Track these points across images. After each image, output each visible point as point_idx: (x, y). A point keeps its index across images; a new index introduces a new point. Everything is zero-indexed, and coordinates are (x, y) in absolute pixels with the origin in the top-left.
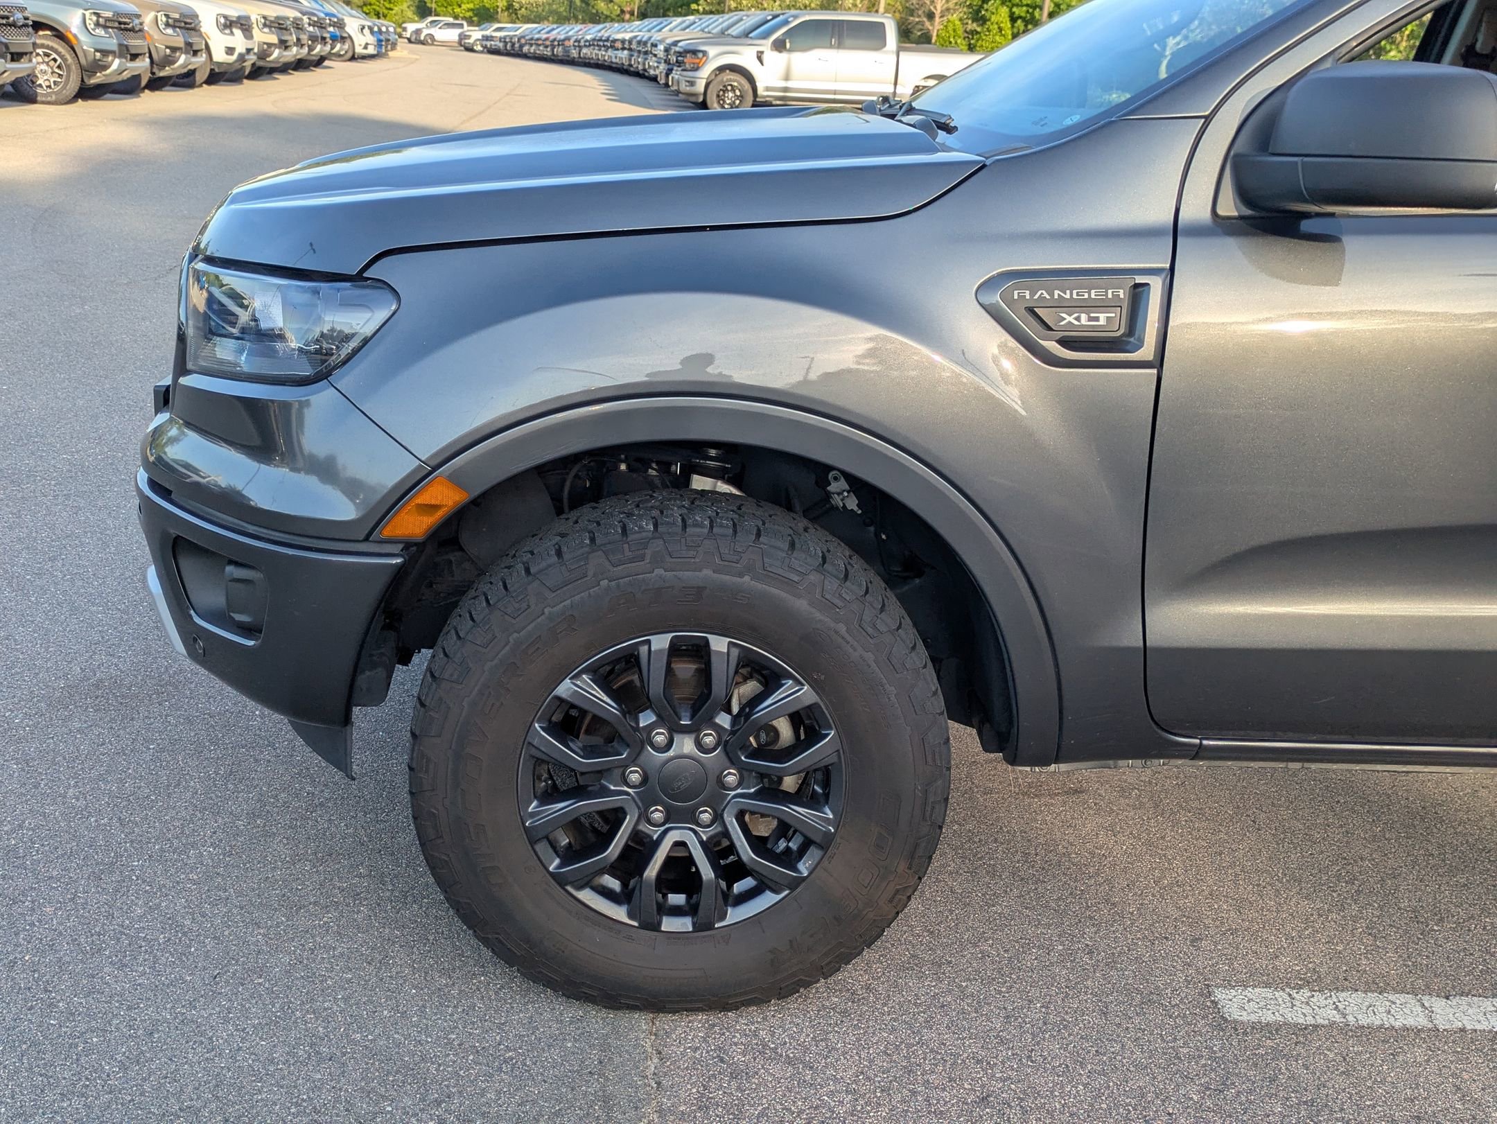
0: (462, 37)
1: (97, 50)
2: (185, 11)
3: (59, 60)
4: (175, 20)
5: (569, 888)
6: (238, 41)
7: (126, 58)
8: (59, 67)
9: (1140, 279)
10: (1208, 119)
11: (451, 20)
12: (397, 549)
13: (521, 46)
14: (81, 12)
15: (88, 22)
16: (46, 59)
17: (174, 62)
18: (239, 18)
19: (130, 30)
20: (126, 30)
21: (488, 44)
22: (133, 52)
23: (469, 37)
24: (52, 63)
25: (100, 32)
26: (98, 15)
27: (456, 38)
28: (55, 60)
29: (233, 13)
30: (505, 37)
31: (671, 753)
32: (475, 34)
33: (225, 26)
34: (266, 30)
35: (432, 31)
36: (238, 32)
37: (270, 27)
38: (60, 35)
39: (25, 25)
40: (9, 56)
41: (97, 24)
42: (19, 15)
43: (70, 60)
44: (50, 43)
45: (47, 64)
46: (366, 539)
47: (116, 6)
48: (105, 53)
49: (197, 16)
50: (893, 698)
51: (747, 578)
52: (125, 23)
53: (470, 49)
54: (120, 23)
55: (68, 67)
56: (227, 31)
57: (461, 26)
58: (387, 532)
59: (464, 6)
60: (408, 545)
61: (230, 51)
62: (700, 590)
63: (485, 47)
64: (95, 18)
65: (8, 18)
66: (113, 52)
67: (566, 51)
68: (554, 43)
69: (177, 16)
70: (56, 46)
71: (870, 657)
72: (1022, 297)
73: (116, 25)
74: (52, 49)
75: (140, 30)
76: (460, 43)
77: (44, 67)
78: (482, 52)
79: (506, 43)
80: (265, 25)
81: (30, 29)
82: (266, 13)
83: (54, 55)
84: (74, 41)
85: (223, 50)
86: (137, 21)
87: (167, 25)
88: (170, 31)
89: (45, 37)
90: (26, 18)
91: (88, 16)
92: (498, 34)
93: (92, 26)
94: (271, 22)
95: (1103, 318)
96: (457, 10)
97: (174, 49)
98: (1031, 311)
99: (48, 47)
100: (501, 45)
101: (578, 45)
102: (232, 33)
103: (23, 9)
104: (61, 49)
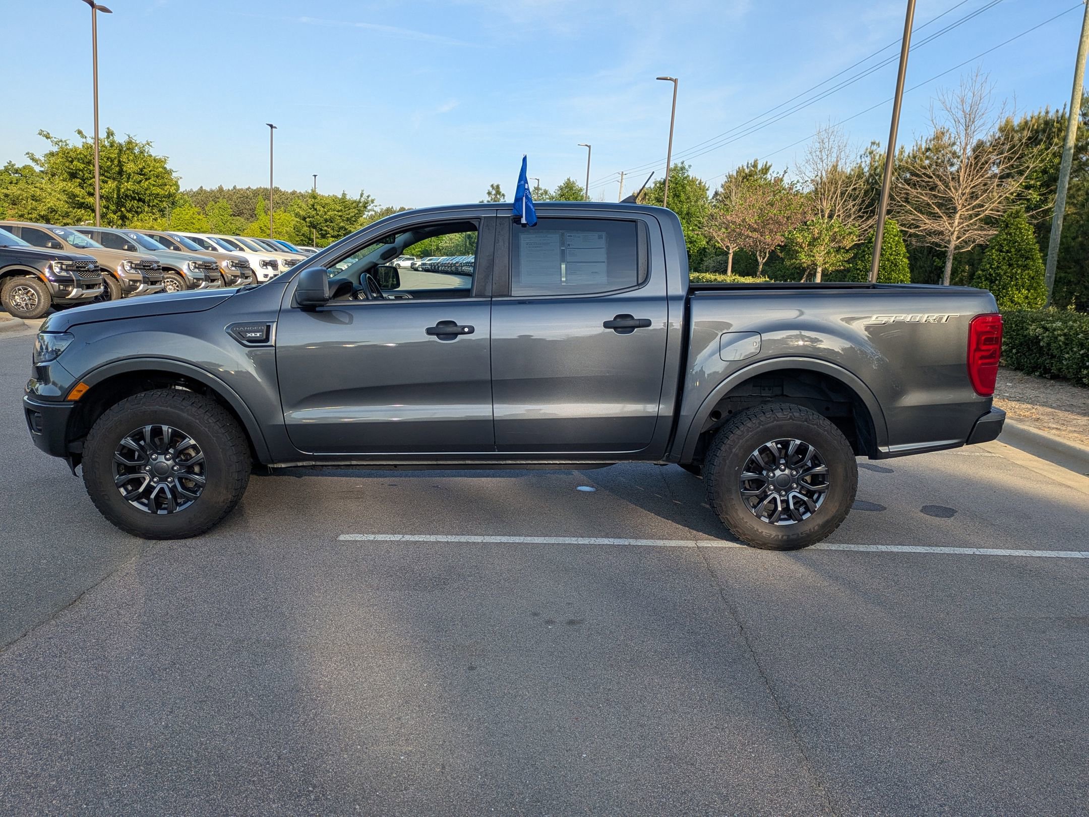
0: (413, 264)
1: (194, 278)
2: (243, 260)
3: (177, 284)
4: (236, 264)
5: (130, 501)
6: (270, 271)
7: (208, 281)
8: (177, 286)
9: (268, 324)
10: (289, 282)
11: (408, 256)
12: (73, 403)
13: (438, 267)
14: (187, 262)
15: (190, 266)
16: (171, 283)
17: (236, 282)
18: (270, 261)
19: (211, 269)
20: (209, 269)
21: (424, 267)
22: (212, 278)
23: (416, 264)
24: (174, 285)
25: (197, 270)
26: (195, 263)
27: (410, 265)
28: (175, 283)
29: (268, 259)
30: (431, 264)
31: (157, 461)
32: (419, 263)
33: (264, 265)
34: (286, 266)
35: (399, 262)
36: (270, 268)
37: (288, 264)
38: (179, 273)
39: (159, 269)
40: (150, 283)
41: (195, 267)
42: (155, 265)
43: (182, 283)
44: (173, 276)
45: (172, 285)
46: (64, 401)
47: (204, 259)
48: (198, 279)
49: (248, 262)
50: (215, 441)
51: (169, 408)
52: (208, 266)
53: (416, 270)
54: (206, 266)
55: (181, 286)
56: (265, 267)
57: (413, 259)
58: (69, 398)
59: (416, 250)
60: (76, 402)
61: (266, 276)
62: (156, 411)
63: (423, 268)
64: (194, 265)
65: (150, 266)
66: (202, 279)
67: (457, 269)
68: (452, 265)
69: (237, 262)
70: (176, 277)
71: (207, 429)
72: (236, 330)
73: (204, 267)
74: (174, 279)
75: (217, 269)
76: (411, 267)
77: (171, 287)
78: (422, 271)
79: (432, 266)
80: (286, 264)
81: (161, 271)
82: (286, 258)
83: (175, 282)
84: (184, 275)
85: (262, 276)
86: (214, 265)
87: (232, 266)
88: (233, 268)
89: (171, 274)
90: (158, 266)
91: (190, 264)
92: (428, 262)
93: (193, 268)
94: (289, 262)
95: (258, 335)
96: (413, 252)
97: (235, 276)
98: (239, 333)
99: (172, 278)
100: (429, 267)
101: (462, 265)
102: (267, 268)
103: (157, 262)
104: (178, 279)
